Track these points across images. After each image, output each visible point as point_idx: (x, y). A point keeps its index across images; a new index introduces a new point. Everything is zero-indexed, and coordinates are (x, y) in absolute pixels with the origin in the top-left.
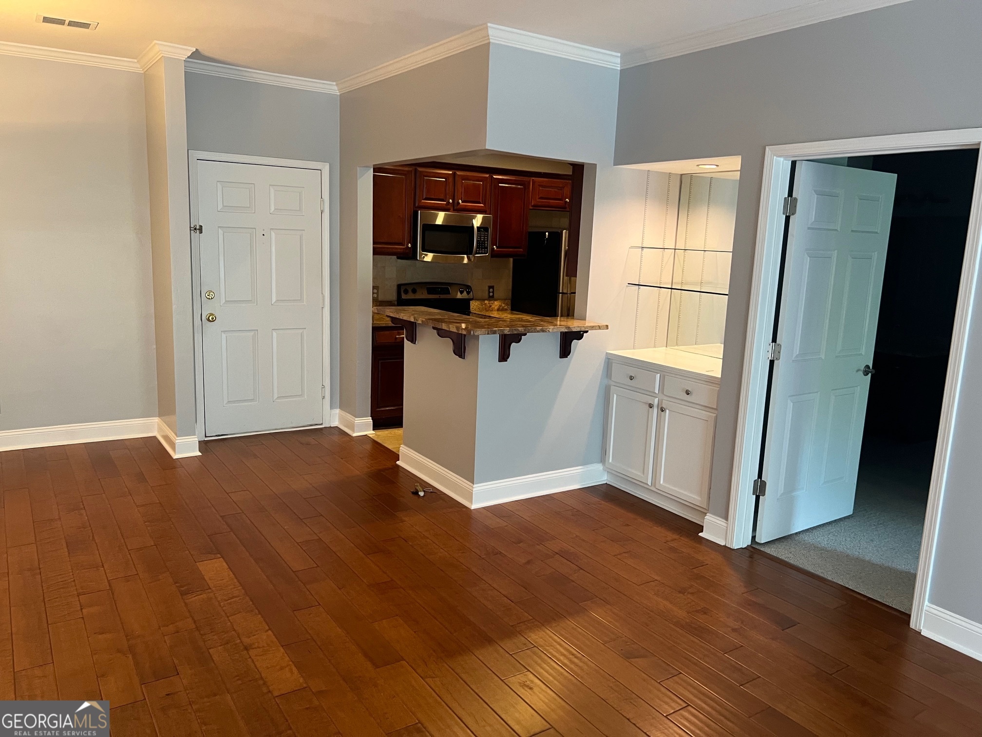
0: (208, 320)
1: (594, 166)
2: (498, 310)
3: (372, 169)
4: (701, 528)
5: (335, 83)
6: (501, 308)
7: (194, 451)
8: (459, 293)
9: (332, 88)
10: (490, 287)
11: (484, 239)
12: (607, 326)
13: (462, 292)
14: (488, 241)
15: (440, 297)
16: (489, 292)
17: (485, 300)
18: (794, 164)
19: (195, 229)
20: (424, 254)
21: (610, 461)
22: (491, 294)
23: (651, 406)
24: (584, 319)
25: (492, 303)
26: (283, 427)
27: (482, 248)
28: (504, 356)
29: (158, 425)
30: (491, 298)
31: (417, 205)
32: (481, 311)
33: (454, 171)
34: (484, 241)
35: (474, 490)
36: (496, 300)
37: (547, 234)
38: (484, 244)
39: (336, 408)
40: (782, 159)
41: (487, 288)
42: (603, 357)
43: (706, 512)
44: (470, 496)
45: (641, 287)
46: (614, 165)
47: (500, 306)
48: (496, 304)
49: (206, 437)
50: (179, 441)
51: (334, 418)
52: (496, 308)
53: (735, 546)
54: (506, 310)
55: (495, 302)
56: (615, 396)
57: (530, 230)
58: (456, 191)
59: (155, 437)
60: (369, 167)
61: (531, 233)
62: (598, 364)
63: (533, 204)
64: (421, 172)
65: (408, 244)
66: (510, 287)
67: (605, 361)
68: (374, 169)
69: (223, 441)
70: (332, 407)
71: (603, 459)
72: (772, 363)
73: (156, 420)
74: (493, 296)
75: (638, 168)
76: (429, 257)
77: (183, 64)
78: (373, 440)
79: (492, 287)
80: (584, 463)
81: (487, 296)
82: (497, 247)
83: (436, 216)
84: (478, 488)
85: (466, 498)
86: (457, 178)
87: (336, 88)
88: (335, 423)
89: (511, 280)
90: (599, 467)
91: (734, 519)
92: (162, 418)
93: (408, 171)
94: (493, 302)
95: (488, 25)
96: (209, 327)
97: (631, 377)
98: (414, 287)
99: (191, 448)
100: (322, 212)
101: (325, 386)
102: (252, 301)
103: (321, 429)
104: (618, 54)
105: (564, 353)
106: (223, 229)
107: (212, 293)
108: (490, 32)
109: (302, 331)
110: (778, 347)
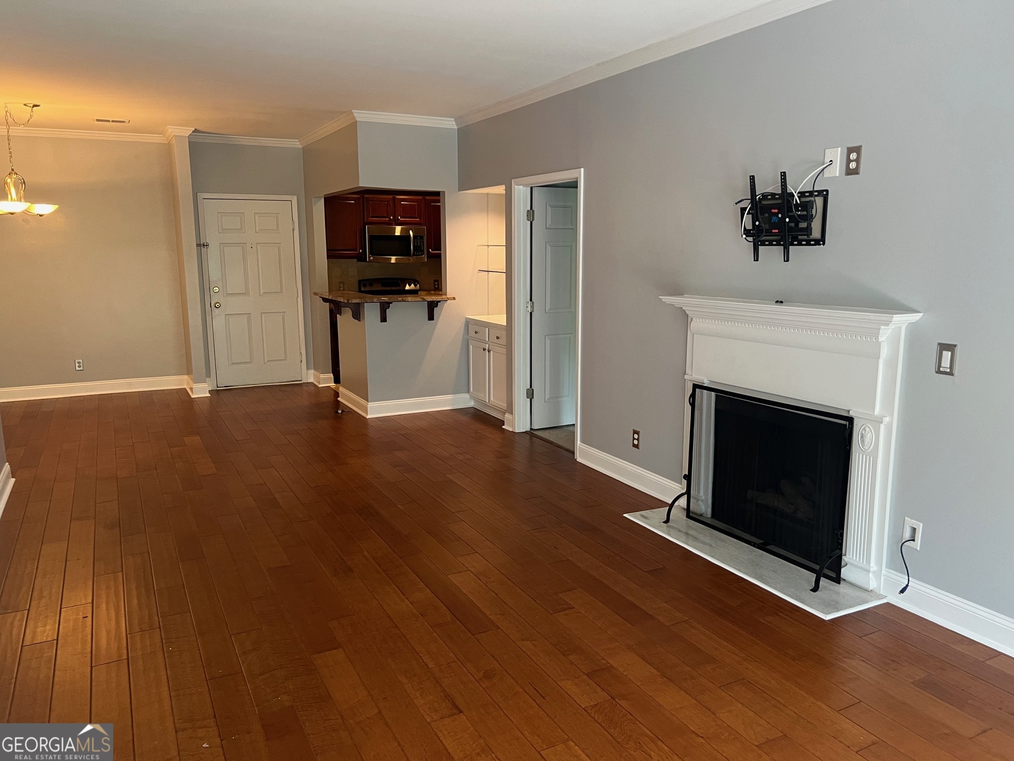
0: (216, 307)
1: (444, 192)
3: (323, 199)
4: (503, 423)
5: (297, 140)
7: (205, 393)
8: (407, 286)
9: (297, 144)
10: (435, 281)
11: (420, 244)
12: (454, 298)
13: (410, 285)
14: (423, 246)
17: (431, 290)
18: (532, 188)
19: (204, 245)
21: (472, 391)
22: (436, 286)
23: (484, 350)
24: (446, 295)
26: (272, 382)
27: (419, 251)
28: (384, 319)
29: (187, 380)
31: (365, 221)
33: (394, 196)
34: (421, 246)
35: (368, 406)
38: (421, 248)
39: (311, 369)
40: (522, 187)
41: (433, 281)
42: (464, 321)
43: (505, 411)
44: (366, 410)
45: (490, 273)
46: (459, 191)
49: (217, 387)
50: (195, 386)
51: (310, 376)
53: (517, 431)
56: (471, 346)
58: (396, 211)
59: (185, 388)
60: (319, 198)
62: (460, 326)
64: (366, 198)
65: (359, 250)
67: (465, 323)
68: (325, 199)
69: (229, 390)
70: (308, 369)
71: (468, 392)
72: (531, 313)
73: (186, 377)
74: (438, 288)
75: (476, 192)
77: (187, 139)
78: (335, 391)
79: (437, 281)
80: (455, 392)
81: (433, 288)
82: (432, 250)
84: (370, 405)
85: (364, 412)
86: (396, 201)
87: (298, 143)
88: (311, 380)
90: (467, 396)
91: (515, 413)
92: (190, 375)
93: (357, 198)
95: (353, 111)
96: (216, 311)
97: (476, 332)
98: (371, 282)
99: (201, 391)
100: (293, 230)
101: (303, 353)
102: (246, 294)
103: (301, 384)
104: (453, 119)
105: (431, 317)
106: (223, 245)
107: (217, 288)
108: (355, 115)
109: (283, 314)
110: (533, 303)
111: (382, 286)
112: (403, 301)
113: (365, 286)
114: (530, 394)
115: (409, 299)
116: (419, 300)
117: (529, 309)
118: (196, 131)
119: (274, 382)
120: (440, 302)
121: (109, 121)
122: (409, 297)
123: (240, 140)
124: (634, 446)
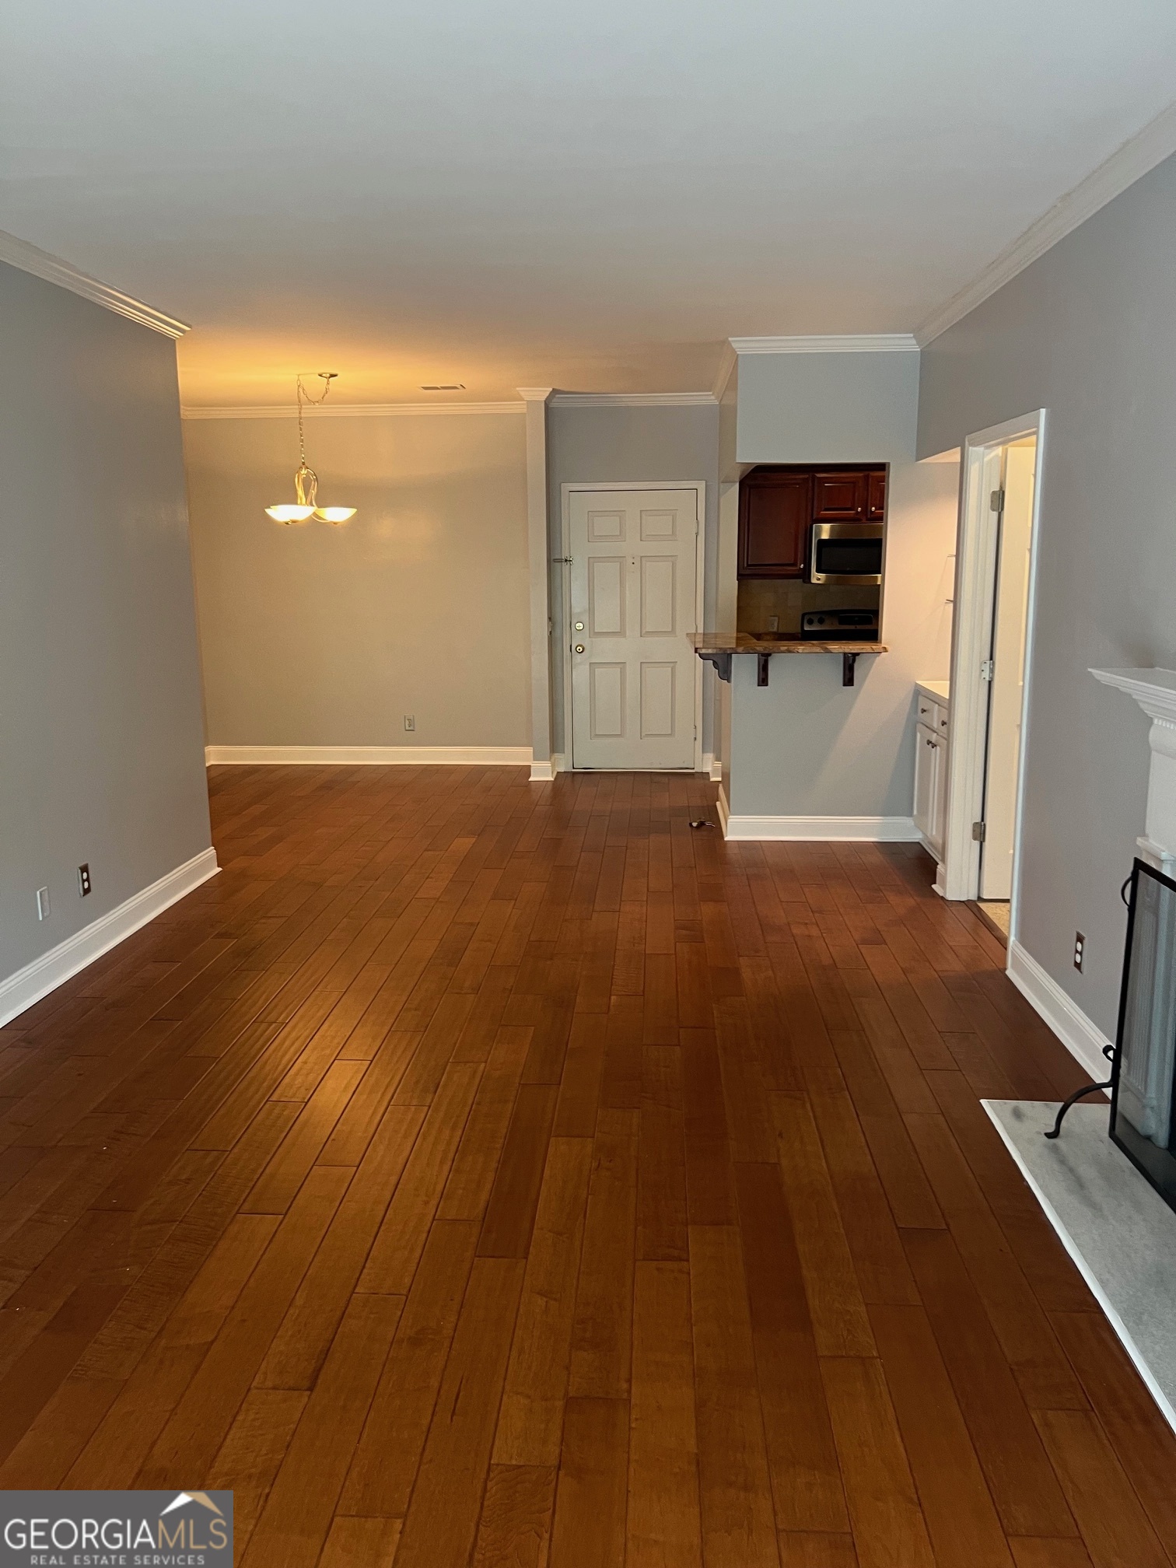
0: (577, 651)
1: (889, 463)
3: (738, 485)
4: (935, 879)
5: (711, 393)
7: (549, 776)
9: (709, 399)
19: (565, 558)
21: (915, 813)
23: (929, 742)
24: (881, 642)
28: (763, 681)
31: (814, 517)
33: (866, 473)
35: (729, 820)
39: (710, 752)
40: (981, 449)
42: (912, 688)
44: (726, 827)
46: (916, 461)
49: (574, 768)
50: (536, 765)
51: (707, 763)
53: (949, 897)
56: (919, 734)
60: (733, 481)
62: (902, 697)
65: (798, 565)
67: (914, 693)
68: (741, 484)
69: (588, 774)
70: (703, 751)
71: (910, 814)
72: (990, 684)
77: (543, 404)
84: (732, 820)
85: (725, 829)
87: (713, 397)
88: (708, 769)
90: (910, 821)
91: (948, 865)
92: (529, 747)
95: (730, 339)
96: (578, 658)
97: (924, 711)
98: (822, 616)
99: (543, 773)
100: (697, 534)
101: (697, 727)
102: (621, 633)
103: (692, 774)
104: (912, 335)
105: (849, 681)
106: (592, 561)
107: (581, 625)
108: (734, 345)
109: (672, 665)
110: (993, 664)
111: (840, 623)
112: (789, 651)
113: (810, 622)
114: (980, 832)
115: (801, 649)
116: (818, 651)
117: (986, 675)
118: (555, 392)
119: (652, 767)
120: (858, 654)
121: (437, 388)
122: (802, 645)
123: (624, 399)
124: (1078, 966)
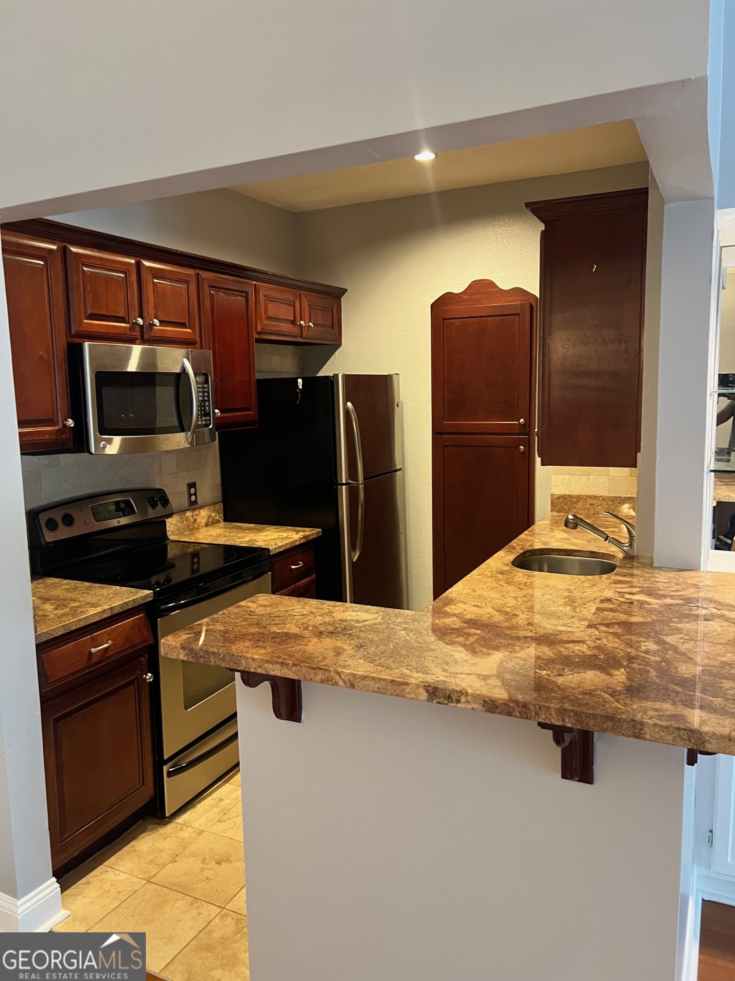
2: (207, 525)
6: (210, 520)
8: (150, 509)
10: (190, 486)
11: (204, 397)
13: (154, 506)
14: (209, 401)
15: (119, 522)
16: (190, 495)
17: (184, 511)
20: (104, 440)
22: (193, 498)
25: (197, 515)
27: (202, 415)
30: (193, 505)
31: (73, 332)
32: (181, 534)
33: (137, 258)
34: (204, 401)
36: (202, 507)
37: (300, 381)
38: (205, 406)
41: (185, 489)
47: (209, 517)
48: (203, 514)
52: (204, 521)
54: (218, 521)
55: (201, 511)
57: (259, 376)
61: (260, 382)
63: (259, 329)
65: (65, 421)
66: (218, 480)
74: (195, 502)
76: (114, 446)
79: (192, 485)
81: (187, 504)
82: (221, 411)
83: (127, 355)
86: (143, 274)
89: (218, 467)
94: (197, 512)
